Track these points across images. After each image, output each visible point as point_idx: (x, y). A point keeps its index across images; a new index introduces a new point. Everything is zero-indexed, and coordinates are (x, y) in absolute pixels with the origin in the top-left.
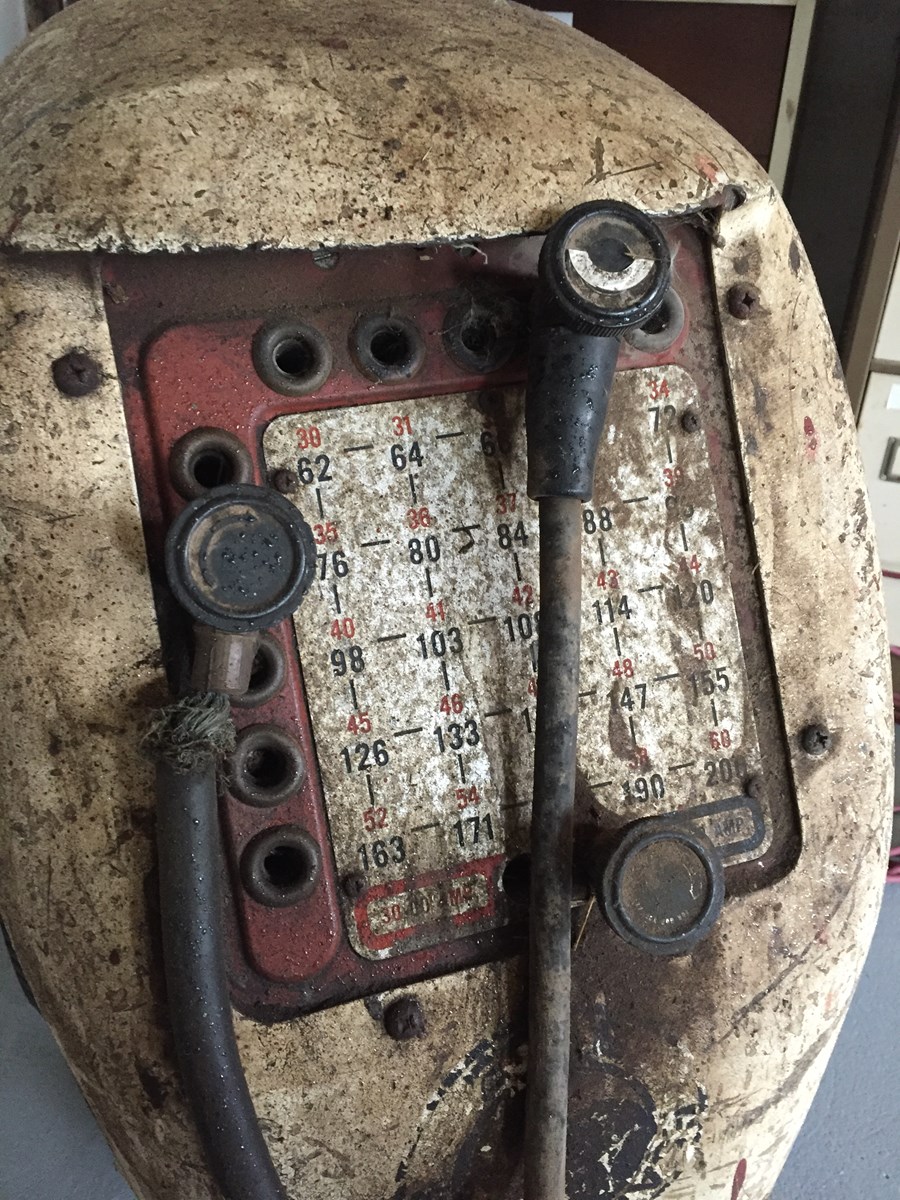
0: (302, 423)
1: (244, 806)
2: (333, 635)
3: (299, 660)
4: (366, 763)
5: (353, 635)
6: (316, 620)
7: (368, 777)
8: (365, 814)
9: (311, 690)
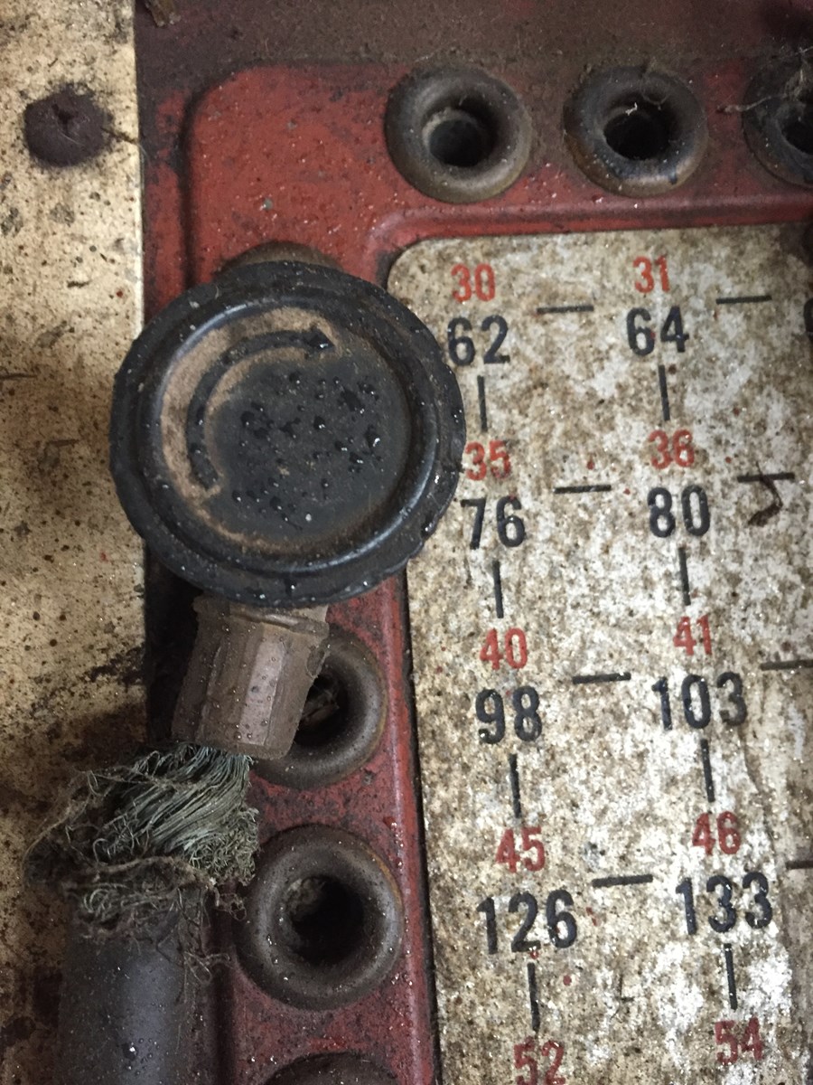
0: (464, 255)
1: (267, 1002)
2: (485, 659)
3: (413, 702)
4: (530, 936)
5: (523, 664)
6: (453, 625)
7: (532, 968)
8: (519, 1050)
9: (431, 767)
